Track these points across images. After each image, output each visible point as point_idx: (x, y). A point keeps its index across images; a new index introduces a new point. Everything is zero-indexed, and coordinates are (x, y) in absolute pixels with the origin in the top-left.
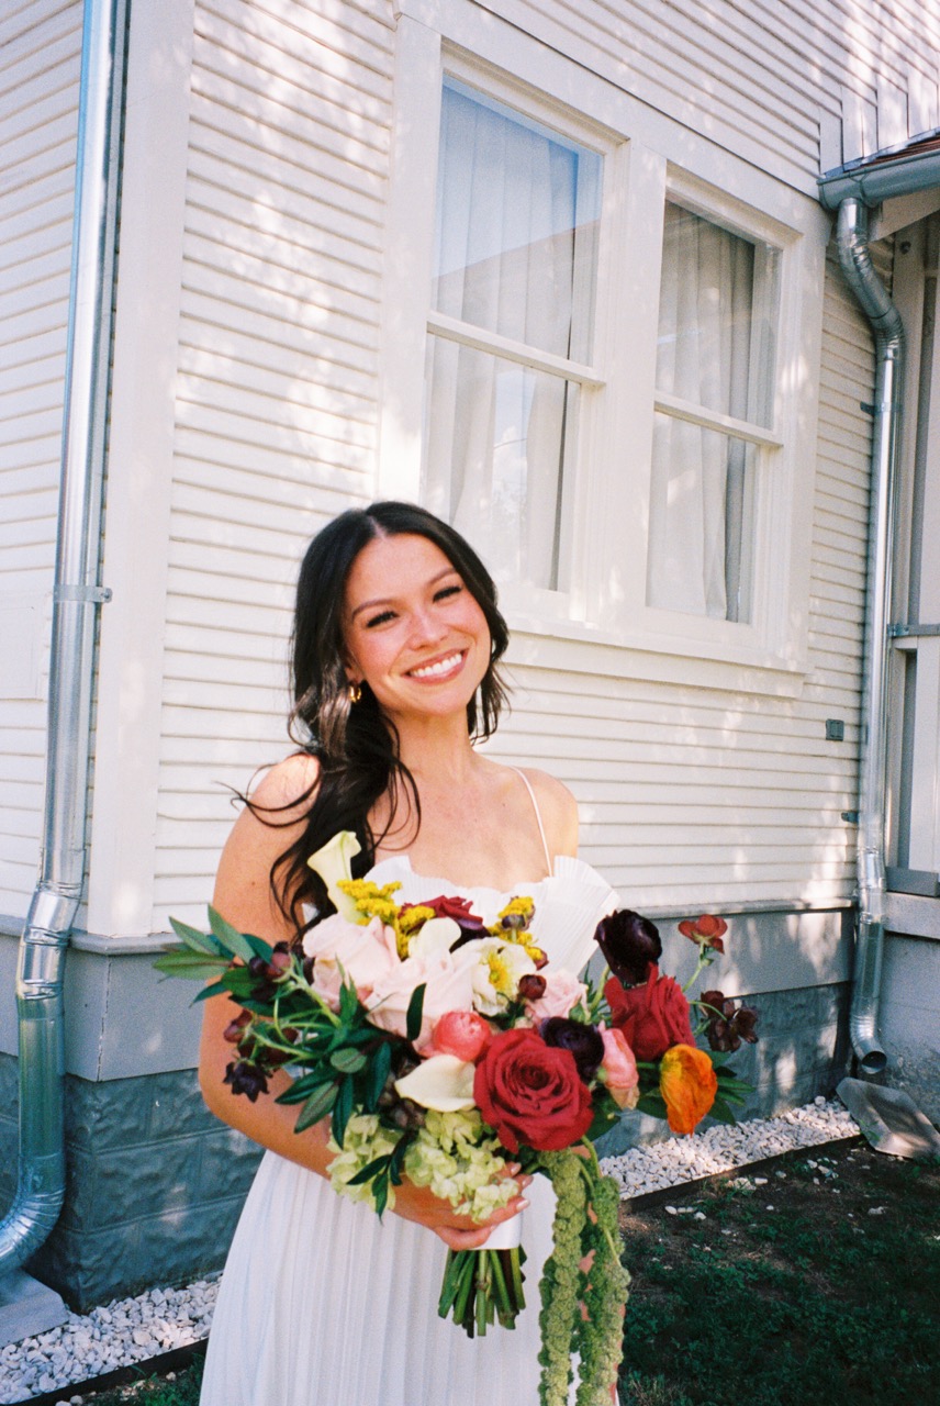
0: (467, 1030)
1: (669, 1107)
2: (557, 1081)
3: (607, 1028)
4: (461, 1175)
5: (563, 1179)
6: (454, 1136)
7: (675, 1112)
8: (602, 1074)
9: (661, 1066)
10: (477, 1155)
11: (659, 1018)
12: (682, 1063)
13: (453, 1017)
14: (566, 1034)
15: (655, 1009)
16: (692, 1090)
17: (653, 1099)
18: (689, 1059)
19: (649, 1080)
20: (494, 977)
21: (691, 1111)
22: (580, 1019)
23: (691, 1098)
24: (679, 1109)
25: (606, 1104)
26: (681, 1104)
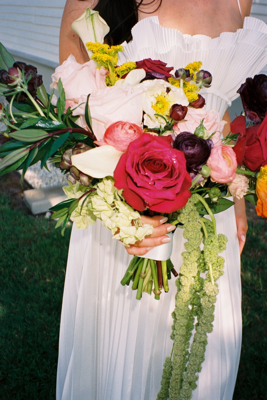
0: (124, 132)
2: (170, 170)
8: (206, 171)
9: (259, 174)
14: (187, 143)
20: (160, 106)
22: (201, 135)
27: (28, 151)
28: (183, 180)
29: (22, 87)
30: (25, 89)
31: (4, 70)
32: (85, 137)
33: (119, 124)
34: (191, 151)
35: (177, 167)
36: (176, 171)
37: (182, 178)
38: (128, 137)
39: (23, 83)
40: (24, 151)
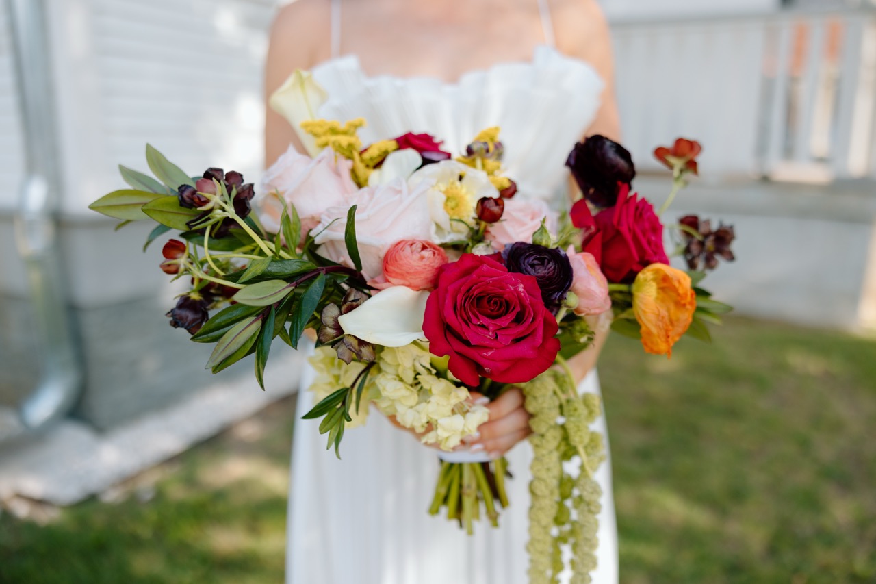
0: (416, 256)
1: (643, 329)
2: (518, 309)
3: (577, 251)
4: (423, 405)
5: (535, 398)
6: (414, 365)
7: (649, 333)
8: (572, 300)
9: (634, 287)
10: (438, 387)
11: (628, 237)
12: (658, 284)
13: (401, 246)
14: (531, 260)
15: (624, 230)
16: (668, 310)
17: (628, 320)
18: (665, 279)
19: (622, 303)
20: (451, 204)
21: (667, 331)
22: (544, 243)
23: (667, 319)
24: (654, 330)
25: (578, 328)
26: (657, 326)
27: (259, 323)
28: (542, 323)
29: (224, 210)
30: (231, 212)
31: (185, 185)
32: (345, 277)
33: (404, 245)
34: (541, 272)
35: (528, 301)
36: (527, 310)
37: (540, 319)
38: (425, 265)
39: (226, 203)
40: (253, 322)
